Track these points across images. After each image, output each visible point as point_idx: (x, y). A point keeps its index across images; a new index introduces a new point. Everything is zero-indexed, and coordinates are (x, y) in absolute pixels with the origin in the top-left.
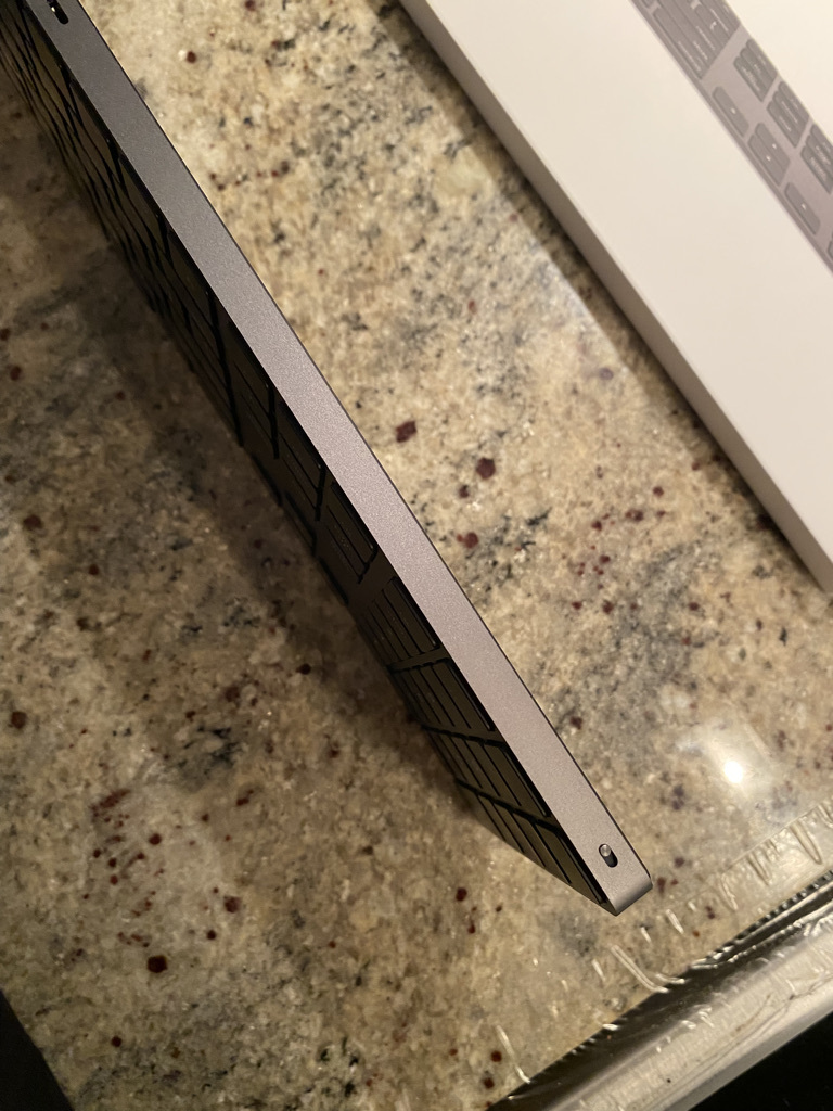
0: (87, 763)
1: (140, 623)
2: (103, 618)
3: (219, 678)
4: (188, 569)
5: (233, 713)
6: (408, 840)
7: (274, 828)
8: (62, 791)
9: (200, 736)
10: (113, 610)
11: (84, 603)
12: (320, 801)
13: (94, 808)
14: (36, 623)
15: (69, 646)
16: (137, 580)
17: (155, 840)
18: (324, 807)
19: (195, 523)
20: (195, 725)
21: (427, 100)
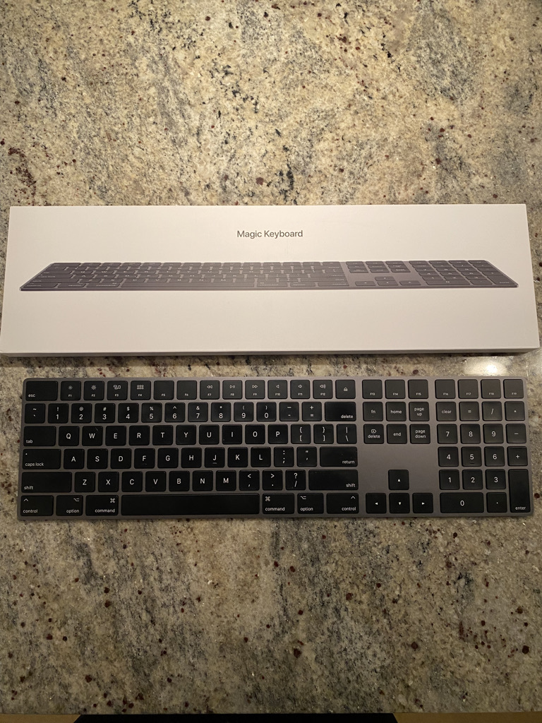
0: (444, 630)
1: (406, 582)
2: (397, 593)
3: (441, 566)
4: (397, 553)
5: (455, 568)
6: (531, 537)
7: (502, 579)
8: (448, 646)
9: (457, 585)
10: (396, 588)
11: (388, 596)
12: (502, 558)
13: (460, 638)
14: (385, 618)
15: (400, 611)
16: (391, 572)
17: (483, 623)
18: (504, 558)
19: (383, 540)
20: (452, 584)
21: (287, 368)
